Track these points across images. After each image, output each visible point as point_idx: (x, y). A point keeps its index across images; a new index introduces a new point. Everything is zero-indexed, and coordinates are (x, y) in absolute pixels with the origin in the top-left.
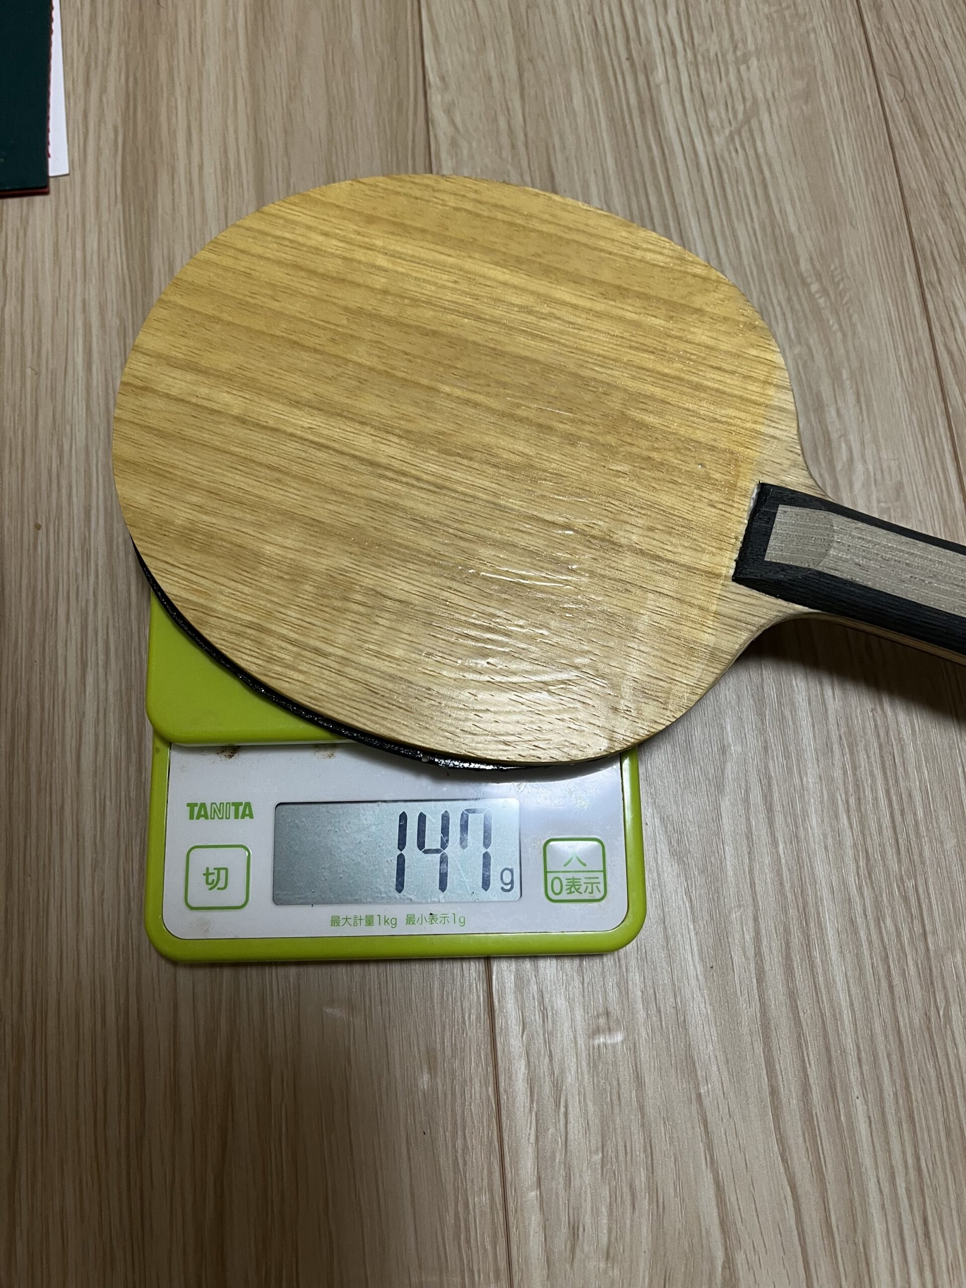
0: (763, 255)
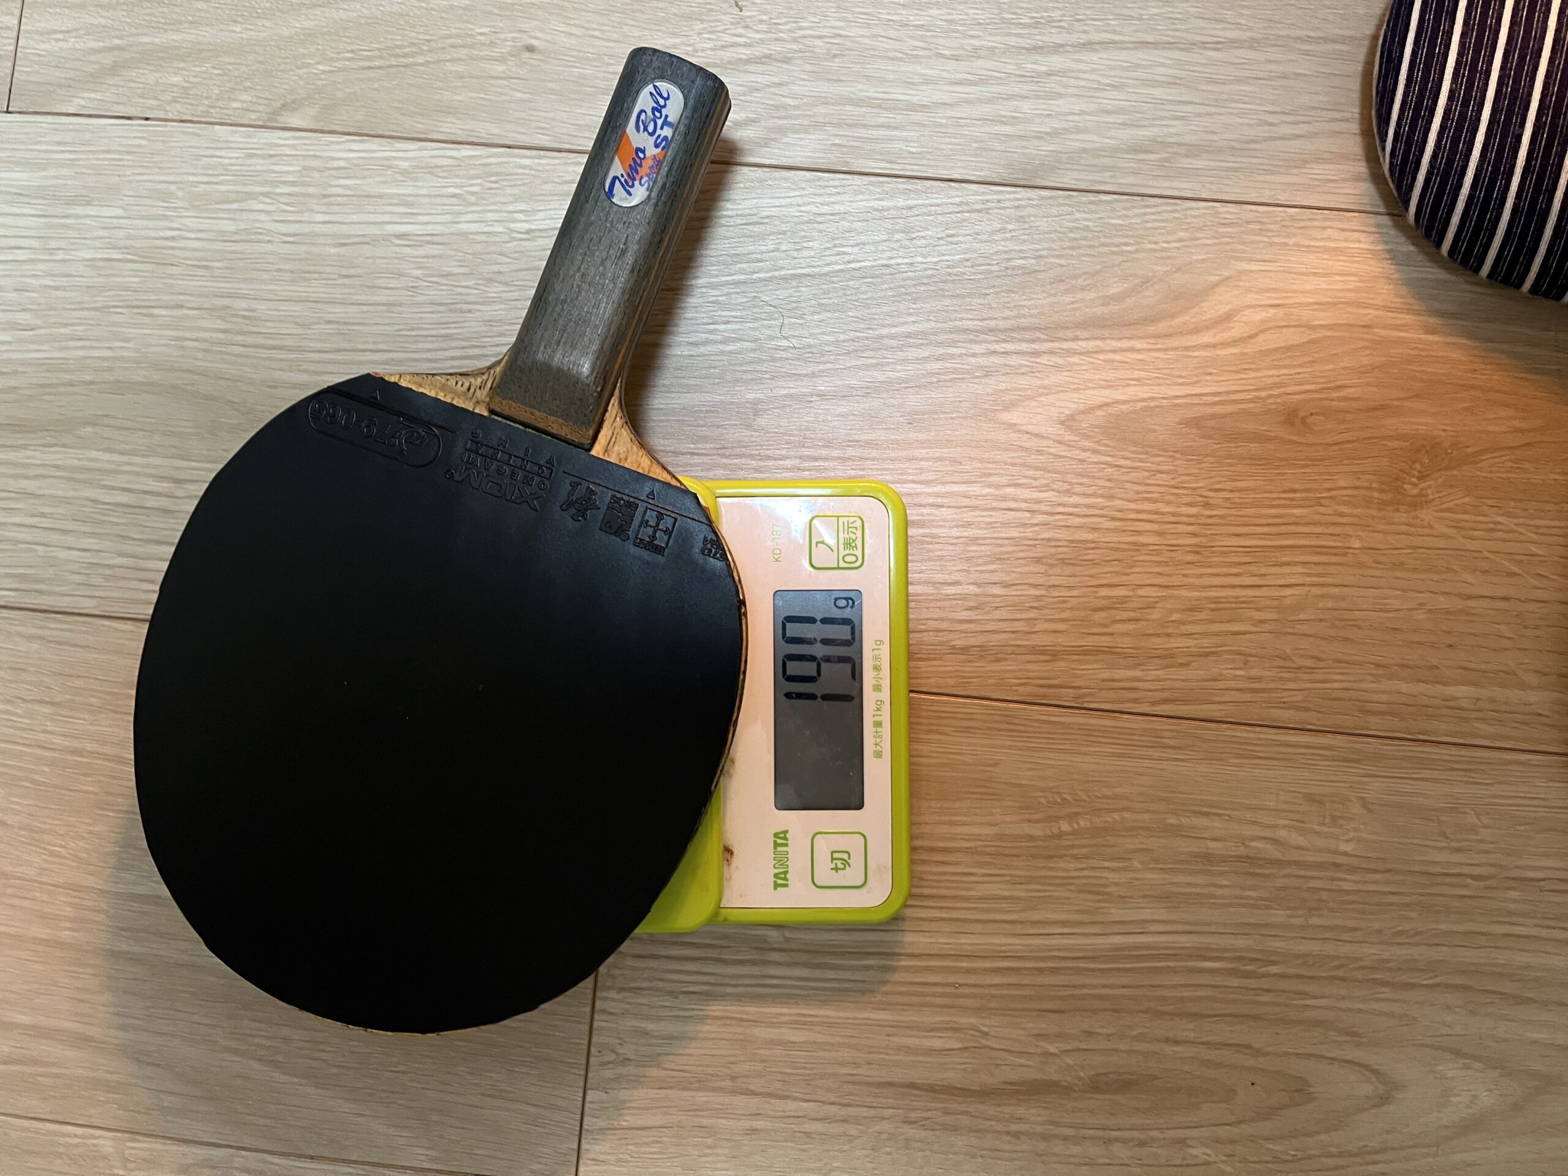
0: (1018, 873)
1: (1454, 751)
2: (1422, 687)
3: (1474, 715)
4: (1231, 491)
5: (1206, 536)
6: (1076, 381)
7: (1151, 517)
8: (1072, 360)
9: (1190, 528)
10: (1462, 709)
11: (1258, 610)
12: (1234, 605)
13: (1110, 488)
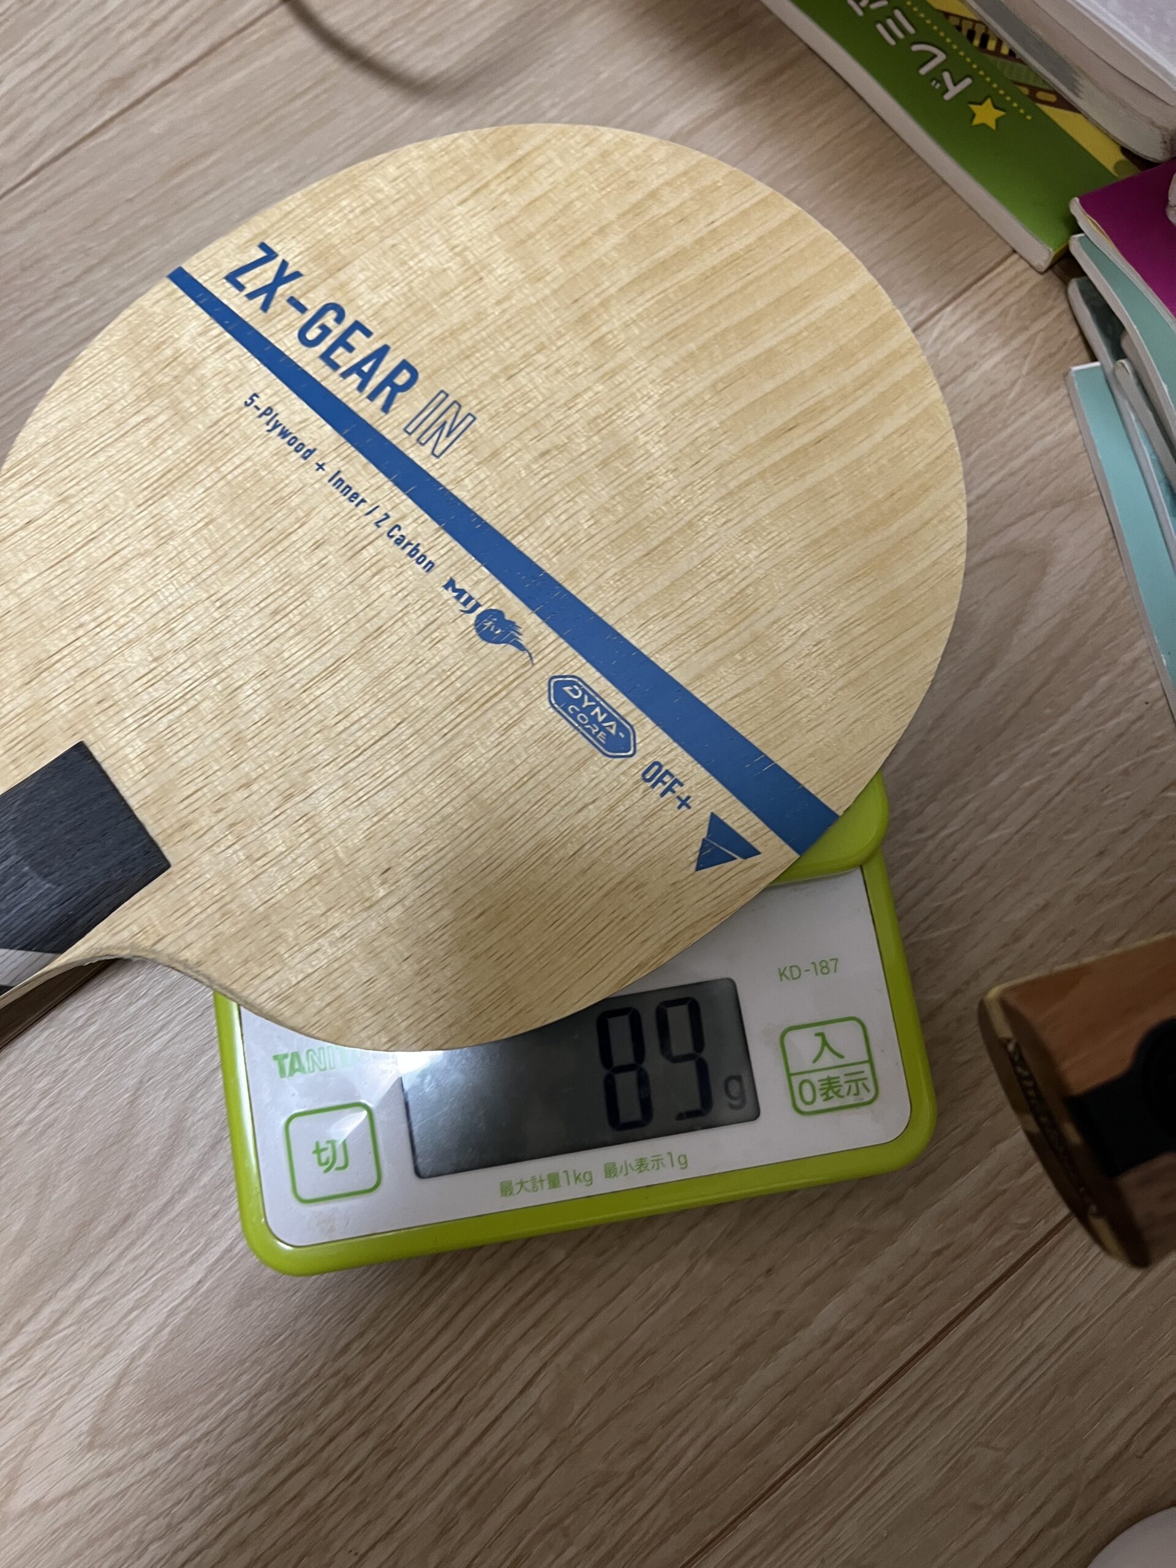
1: (890, 1396)
2: (787, 1353)
3: (871, 1326)
4: (361, 1335)
5: (380, 1421)
6: (62, 1379)
7: (295, 1462)
8: (36, 1359)
9: (354, 1430)
10: (852, 1334)
11: (519, 1452)
12: (488, 1475)
13: (218, 1473)
